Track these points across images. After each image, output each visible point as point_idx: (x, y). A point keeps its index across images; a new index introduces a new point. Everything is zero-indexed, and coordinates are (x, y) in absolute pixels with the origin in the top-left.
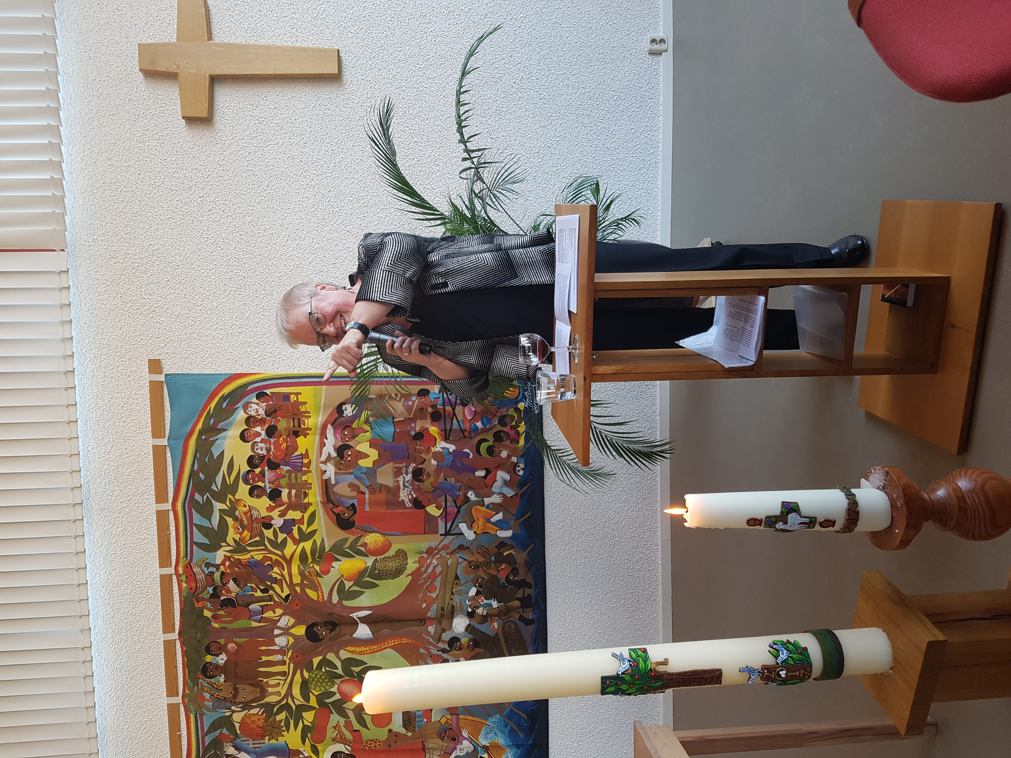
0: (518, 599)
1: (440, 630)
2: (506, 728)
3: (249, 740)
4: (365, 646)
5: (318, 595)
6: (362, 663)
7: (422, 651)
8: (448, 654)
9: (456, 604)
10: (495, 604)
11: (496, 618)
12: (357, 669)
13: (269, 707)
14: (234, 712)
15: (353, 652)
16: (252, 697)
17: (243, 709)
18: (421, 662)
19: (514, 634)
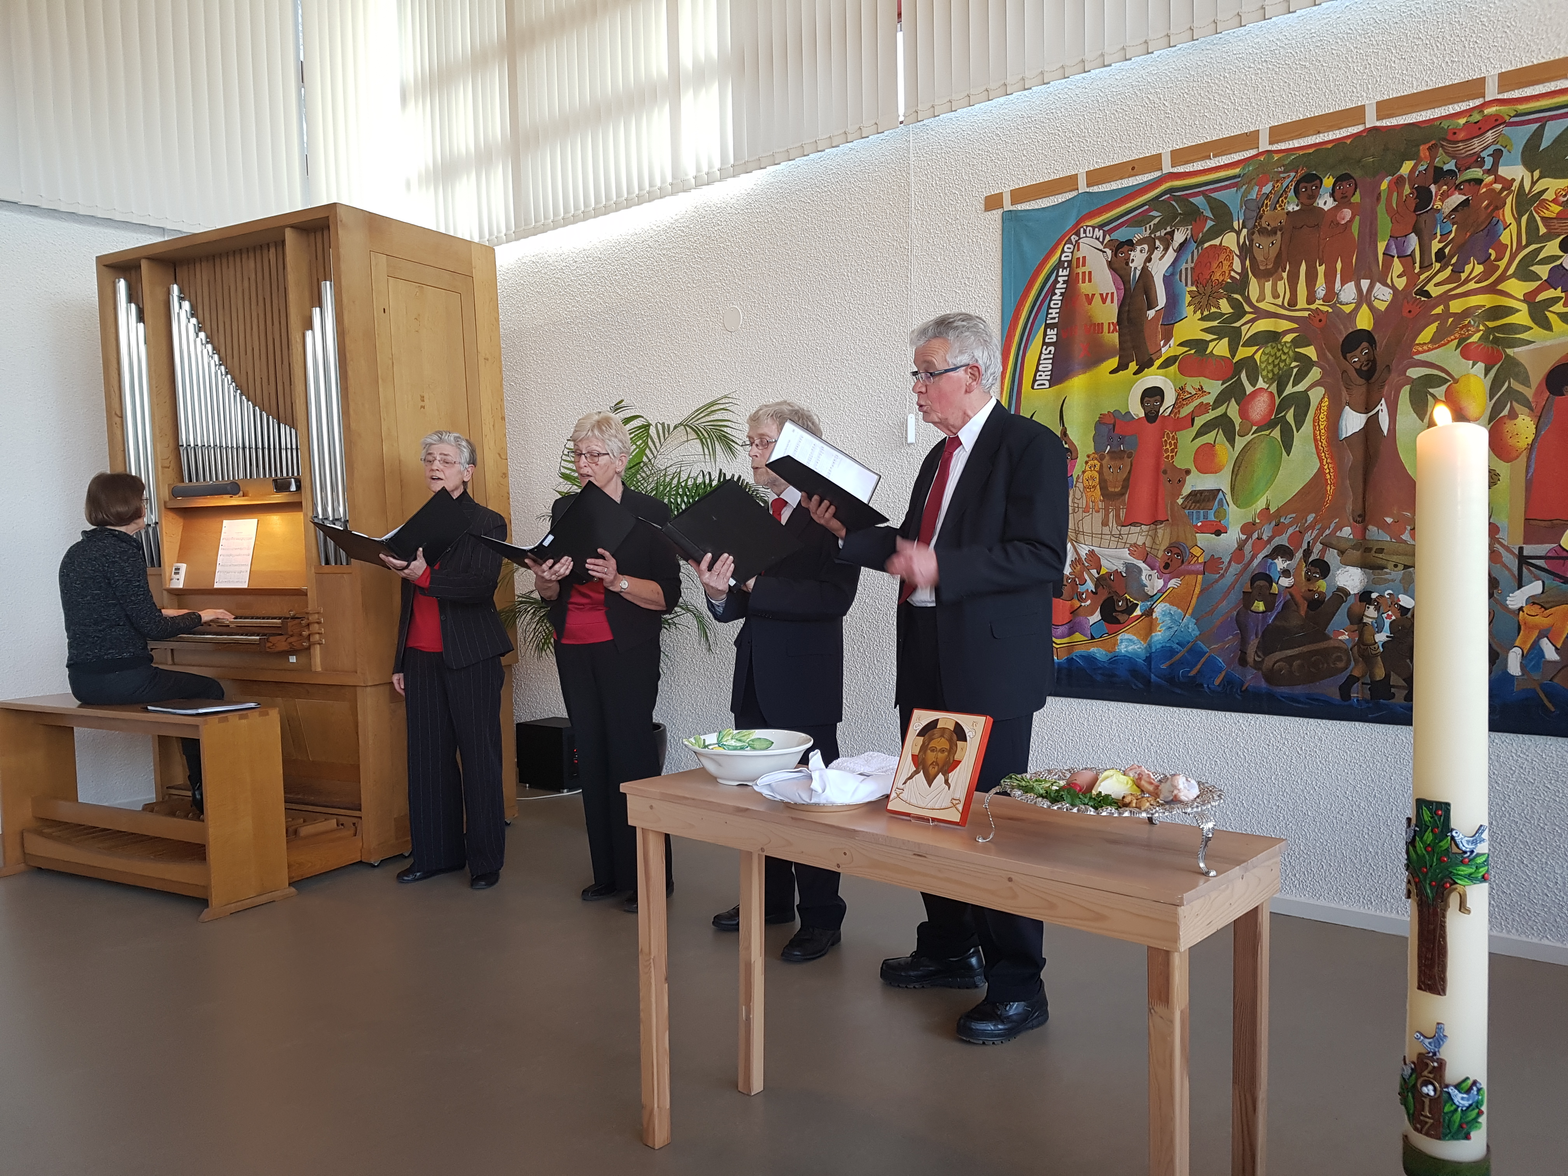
0: (1387, 676)
1: (1343, 546)
2: (1177, 643)
3: (1192, 262)
4: (1327, 428)
5: (1425, 344)
6: (1300, 423)
7: (1311, 518)
8: (1301, 558)
9: (1387, 573)
10: (1381, 637)
11: (1357, 639)
12: (1290, 417)
13: (1242, 285)
14: (1238, 233)
15: (1319, 407)
16: (1260, 258)
17: (1242, 248)
18: (1294, 515)
19: (1326, 665)
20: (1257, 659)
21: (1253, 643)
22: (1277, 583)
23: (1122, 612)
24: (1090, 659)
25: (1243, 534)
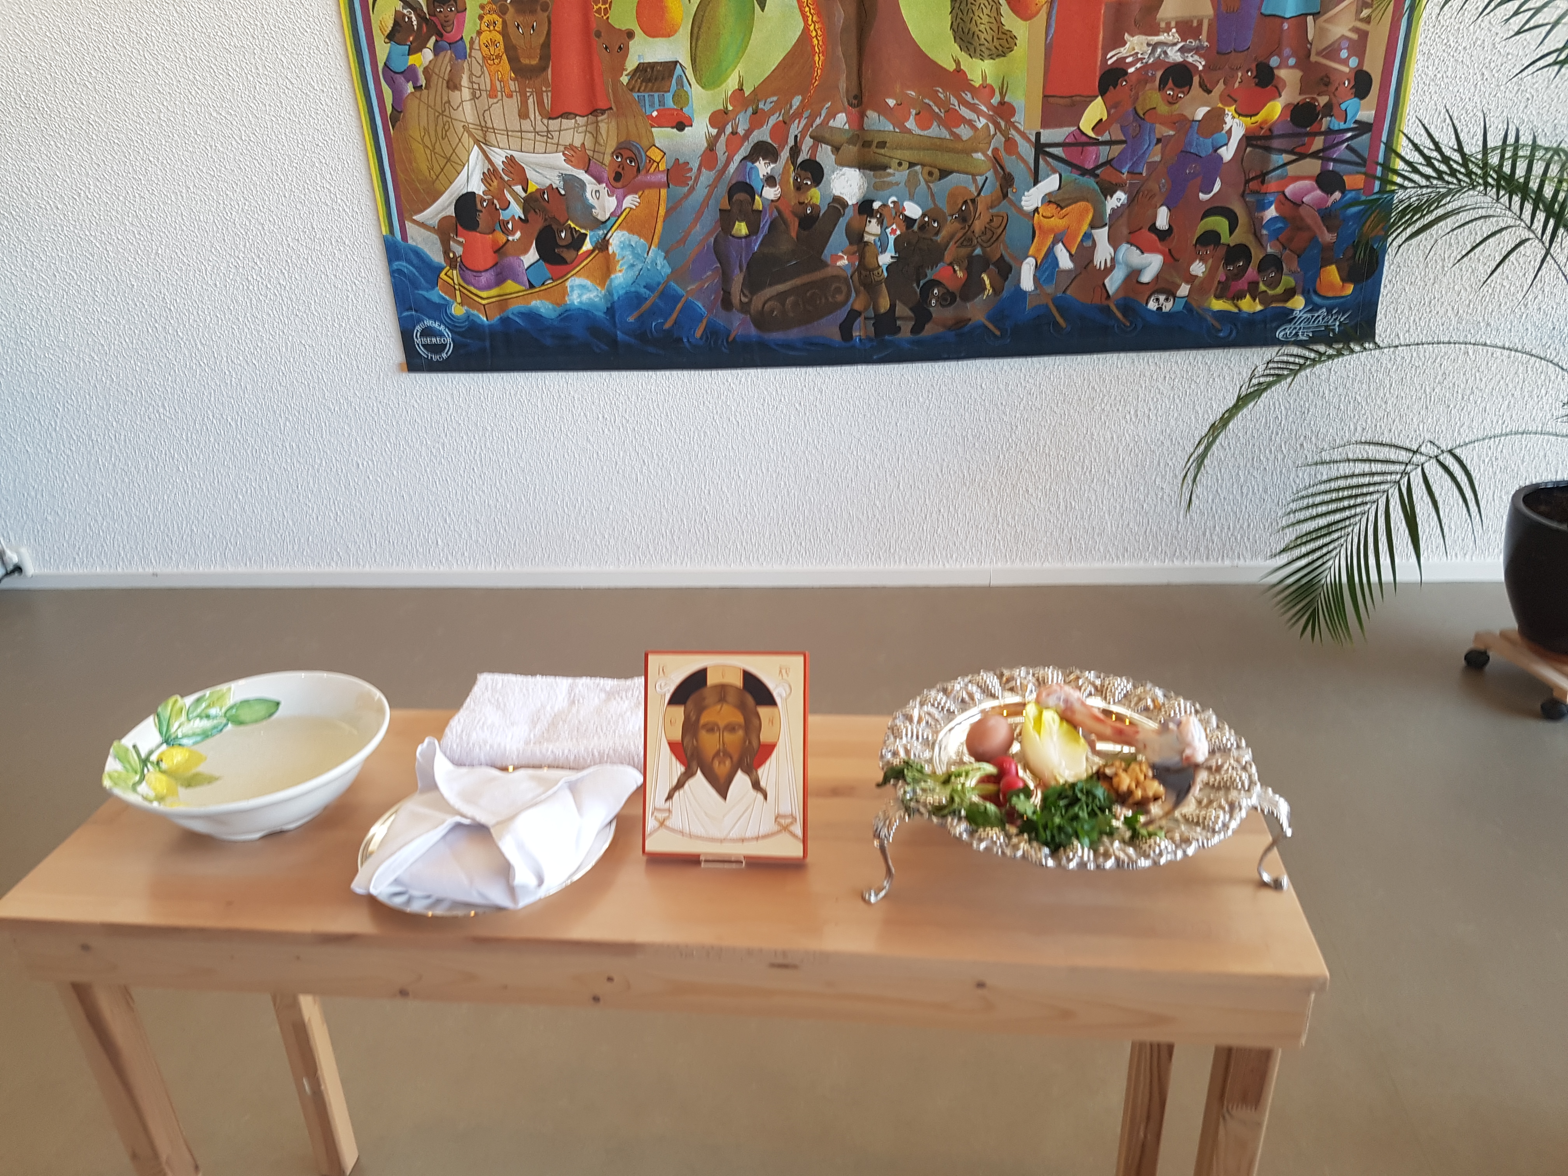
0: (893, 306)
1: (838, 139)
2: (645, 287)
7: (797, 101)
8: (787, 160)
9: (890, 175)
10: (885, 259)
11: (857, 263)
18: (775, 99)
19: (823, 300)
20: (745, 300)
21: (738, 279)
22: (761, 196)
23: (567, 247)
24: (532, 317)
25: (713, 126)
